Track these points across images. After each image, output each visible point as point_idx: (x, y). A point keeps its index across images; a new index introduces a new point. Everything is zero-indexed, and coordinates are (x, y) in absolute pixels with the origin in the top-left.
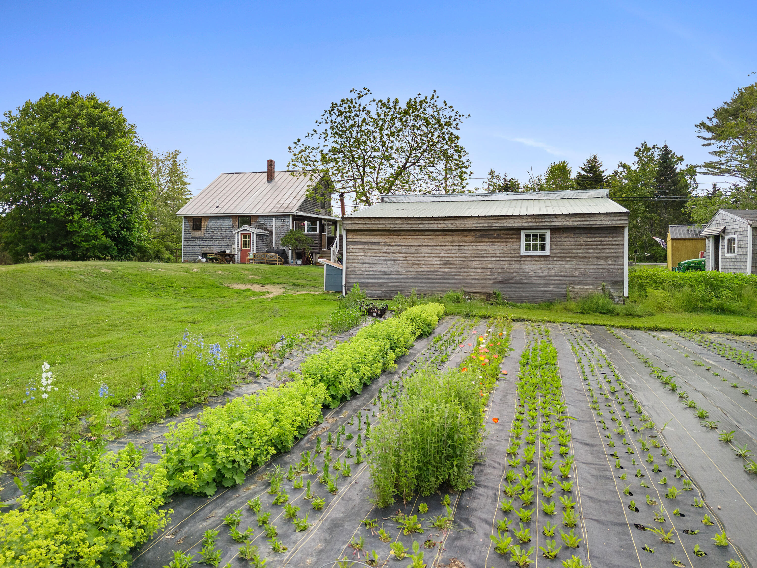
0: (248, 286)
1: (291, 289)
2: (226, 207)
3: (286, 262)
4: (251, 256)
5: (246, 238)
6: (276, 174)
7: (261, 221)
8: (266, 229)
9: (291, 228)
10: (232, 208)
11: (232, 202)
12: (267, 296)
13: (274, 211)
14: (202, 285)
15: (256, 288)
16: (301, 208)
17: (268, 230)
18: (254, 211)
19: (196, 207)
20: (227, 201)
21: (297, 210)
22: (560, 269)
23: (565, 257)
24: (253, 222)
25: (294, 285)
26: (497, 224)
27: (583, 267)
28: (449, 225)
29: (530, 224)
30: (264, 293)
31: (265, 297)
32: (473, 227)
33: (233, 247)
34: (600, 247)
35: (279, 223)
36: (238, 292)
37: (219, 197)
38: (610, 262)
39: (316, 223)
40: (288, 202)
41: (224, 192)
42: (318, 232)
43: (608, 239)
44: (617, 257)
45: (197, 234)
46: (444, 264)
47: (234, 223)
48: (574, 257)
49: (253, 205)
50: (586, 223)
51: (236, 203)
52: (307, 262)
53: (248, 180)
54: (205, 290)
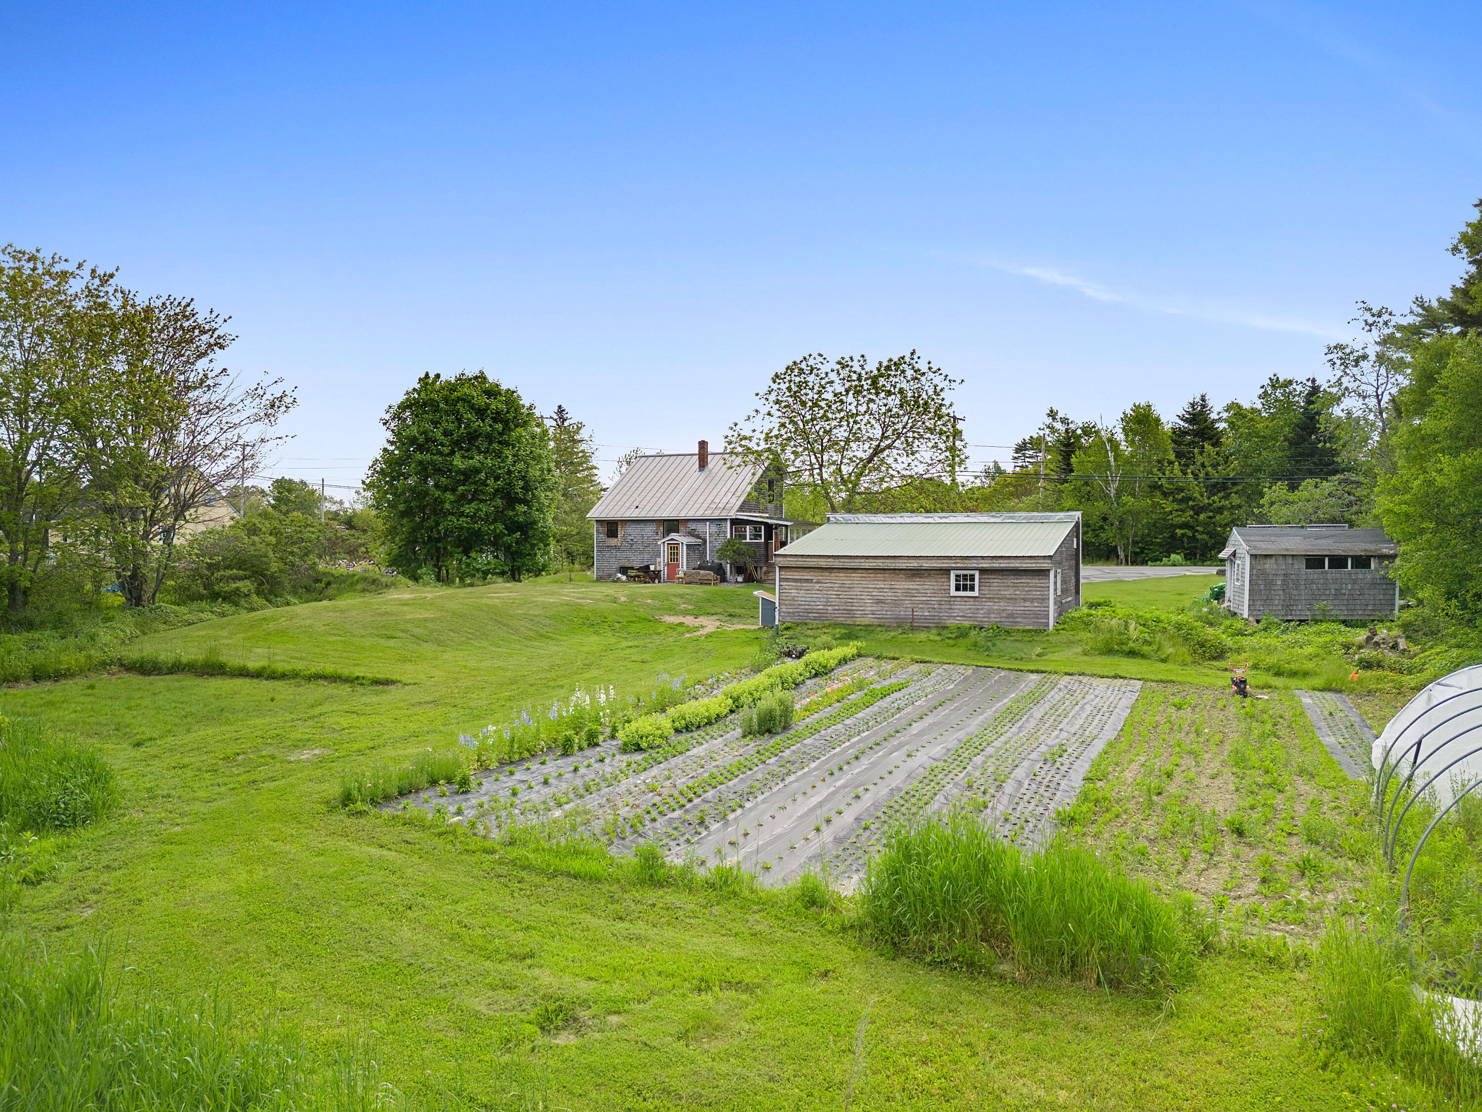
0: (681, 619)
1: (726, 621)
2: (648, 508)
3: (724, 580)
4: (681, 575)
5: (674, 548)
6: (710, 457)
7: (692, 526)
8: (698, 537)
9: (729, 537)
10: (655, 508)
11: (654, 500)
12: (701, 632)
13: (708, 514)
14: (635, 619)
15: (689, 620)
16: (741, 509)
17: (700, 538)
18: (683, 515)
19: (610, 507)
20: (648, 498)
21: (738, 511)
22: (988, 610)
23: (993, 598)
24: (681, 528)
25: (730, 615)
26: (926, 564)
27: (1011, 608)
28: (880, 564)
29: (959, 565)
30: (697, 629)
31: (698, 633)
32: (904, 566)
33: (658, 560)
34: (1027, 589)
35: (714, 529)
36: (672, 627)
37: (638, 492)
38: (1036, 604)
39: (760, 528)
40: (725, 500)
41: (644, 485)
42: (763, 540)
43: (1035, 581)
44: (1043, 599)
45: (613, 542)
46: (876, 603)
47: (658, 528)
48: (1002, 599)
49: (681, 505)
50: (1011, 565)
51: (660, 502)
52: (750, 579)
53: (674, 466)
54: (638, 625)
